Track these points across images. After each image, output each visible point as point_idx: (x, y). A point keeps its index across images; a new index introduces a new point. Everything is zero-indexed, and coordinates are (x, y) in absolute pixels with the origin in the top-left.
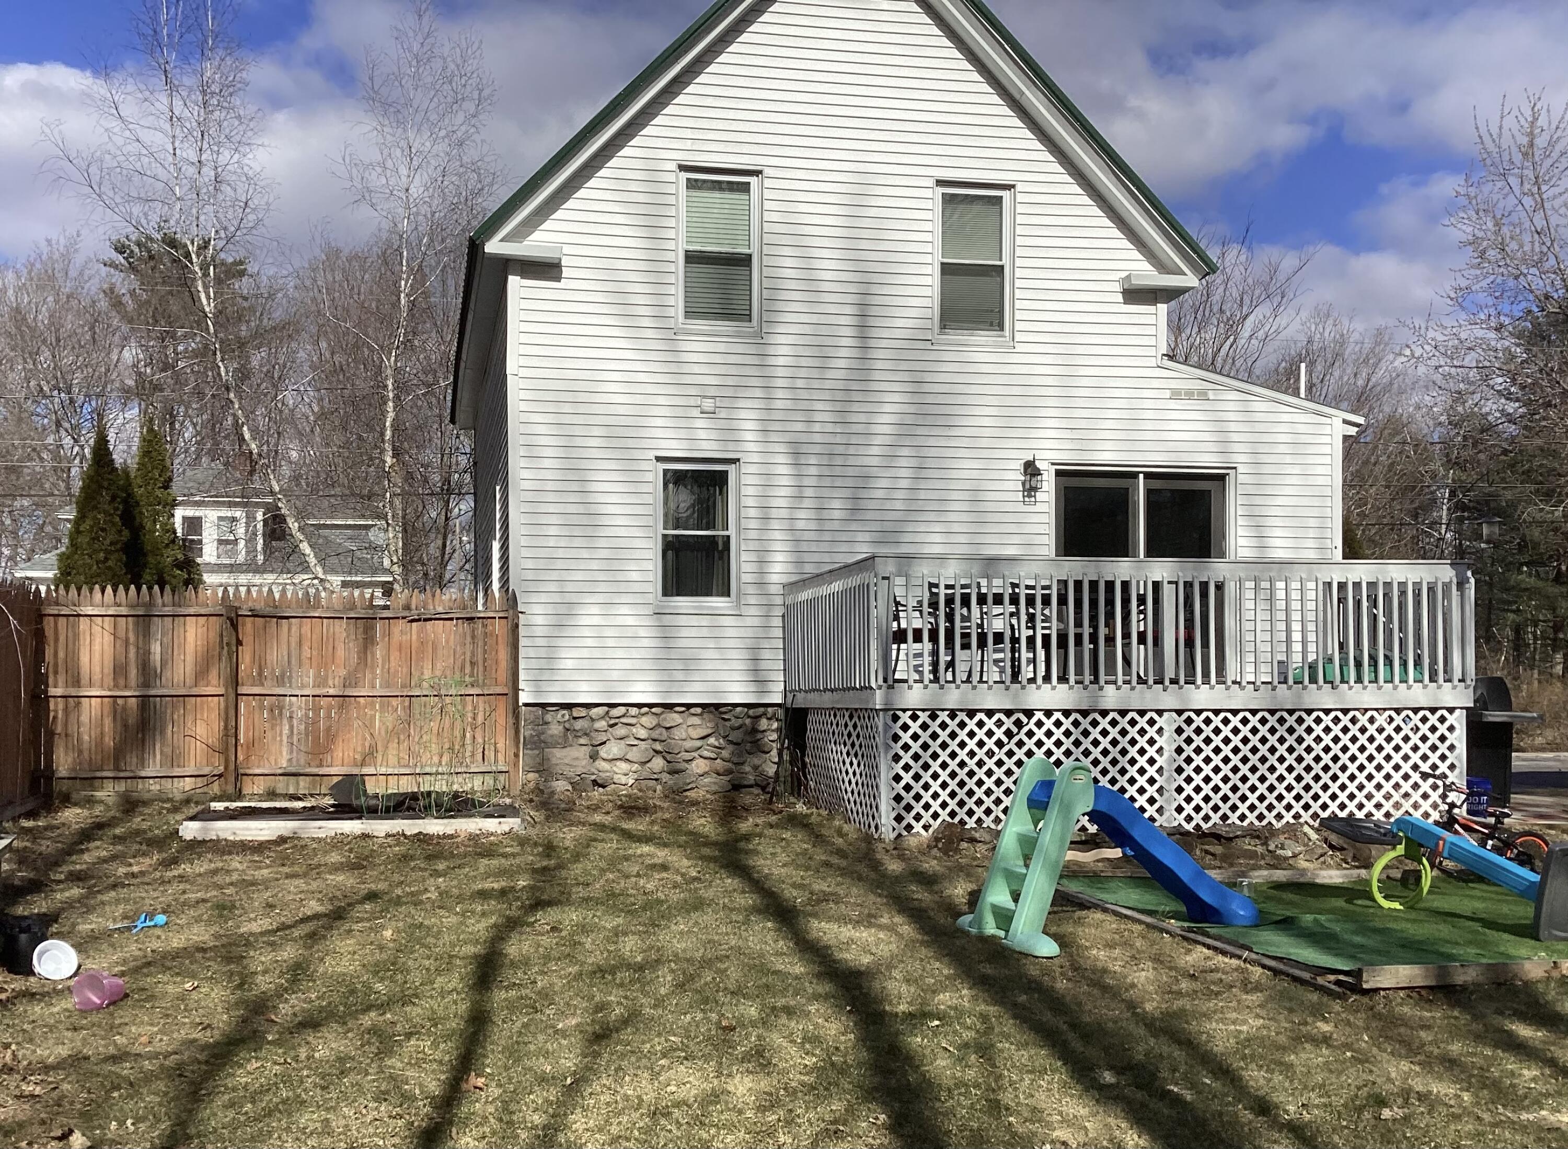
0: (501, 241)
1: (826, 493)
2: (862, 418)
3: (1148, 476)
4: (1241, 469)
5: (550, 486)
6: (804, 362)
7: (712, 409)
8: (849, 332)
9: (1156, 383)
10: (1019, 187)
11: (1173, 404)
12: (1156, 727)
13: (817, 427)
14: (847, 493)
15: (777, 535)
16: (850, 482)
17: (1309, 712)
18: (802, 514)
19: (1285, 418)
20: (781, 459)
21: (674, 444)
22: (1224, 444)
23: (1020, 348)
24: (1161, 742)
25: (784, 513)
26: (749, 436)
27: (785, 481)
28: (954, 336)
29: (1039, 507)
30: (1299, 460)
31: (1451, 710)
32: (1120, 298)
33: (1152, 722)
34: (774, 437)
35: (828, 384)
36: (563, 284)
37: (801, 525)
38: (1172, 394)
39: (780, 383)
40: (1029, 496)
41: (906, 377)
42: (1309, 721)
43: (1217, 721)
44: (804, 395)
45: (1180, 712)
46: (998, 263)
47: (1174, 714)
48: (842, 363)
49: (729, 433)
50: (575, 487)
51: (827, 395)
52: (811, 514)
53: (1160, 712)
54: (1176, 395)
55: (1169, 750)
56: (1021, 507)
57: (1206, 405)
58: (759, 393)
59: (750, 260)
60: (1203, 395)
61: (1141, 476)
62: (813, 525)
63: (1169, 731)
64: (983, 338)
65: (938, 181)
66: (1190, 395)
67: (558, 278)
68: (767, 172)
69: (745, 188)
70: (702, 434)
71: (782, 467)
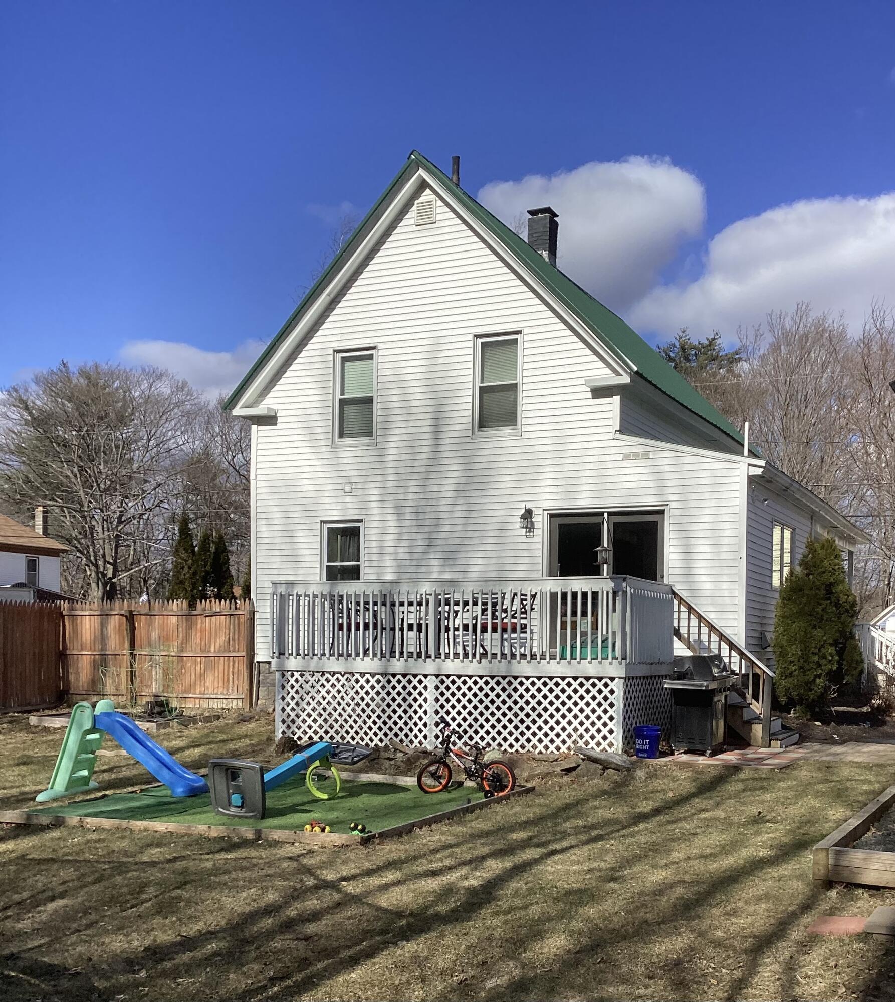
0: (241, 408)
1: (414, 536)
2: (436, 489)
3: (610, 514)
4: (673, 505)
5: (278, 540)
6: (403, 457)
7: (350, 491)
8: (428, 436)
9: (614, 451)
10: (526, 331)
11: (625, 464)
12: (423, 685)
13: (410, 497)
14: (426, 536)
15: (388, 563)
16: (427, 529)
17: (516, 678)
18: (401, 550)
19: (706, 466)
20: (390, 517)
21: (335, 512)
22: (661, 488)
23: (525, 436)
24: (426, 694)
25: (392, 550)
26: (374, 505)
27: (392, 530)
28: (487, 432)
29: (536, 539)
30: (715, 496)
31: (612, 679)
32: (590, 395)
33: (420, 682)
34: (388, 504)
35: (416, 470)
36: (278, 426)
37: (401, 556)
38: (625, 457)
39: (391, 471)
40: (530, 532)
41: (461, 461)
42: (516, 684)
43: (459, 682)
44: (404, 477)
45: (437, 676)
46: (514, 382)
47: (434, 678)
48: (424, 456)
49: (363, 503)
50: (287, 540)
51: (416, 477)
52: (406, 550)
53: (426, 676)
54: (627, 457)
55: (431, 699)
56: (524, 539)
57: (650, 463)
58: (379, 478)
59: (372, 400)
60: (646, 456)
61: (606, 515)
62: (407, 556)
63: (431, 687)
64: (506, 431)
65: (475, 336)
66: (636, 456)
67: (275, 424)
68: (380, 346)
69: (371, 357)
70: (350, 505)
71: (391, 522)
